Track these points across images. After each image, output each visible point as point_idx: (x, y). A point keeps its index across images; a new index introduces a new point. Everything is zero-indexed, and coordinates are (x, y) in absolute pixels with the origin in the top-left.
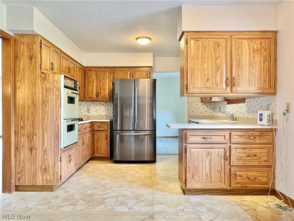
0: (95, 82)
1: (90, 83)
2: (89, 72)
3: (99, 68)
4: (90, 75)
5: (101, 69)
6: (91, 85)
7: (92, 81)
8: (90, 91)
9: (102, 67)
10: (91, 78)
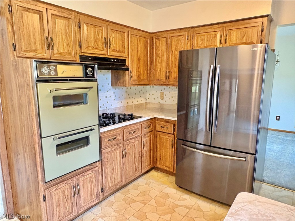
0: (165, 56)
1: (159, 58)
2: (157, 40)
3: (171, 32)
4: (158, 45)
5: (174, 33)
6: (160, 61)
7: (160, 54)
8: (158, 71)
9: (175, 30)
10: (160, 50)
